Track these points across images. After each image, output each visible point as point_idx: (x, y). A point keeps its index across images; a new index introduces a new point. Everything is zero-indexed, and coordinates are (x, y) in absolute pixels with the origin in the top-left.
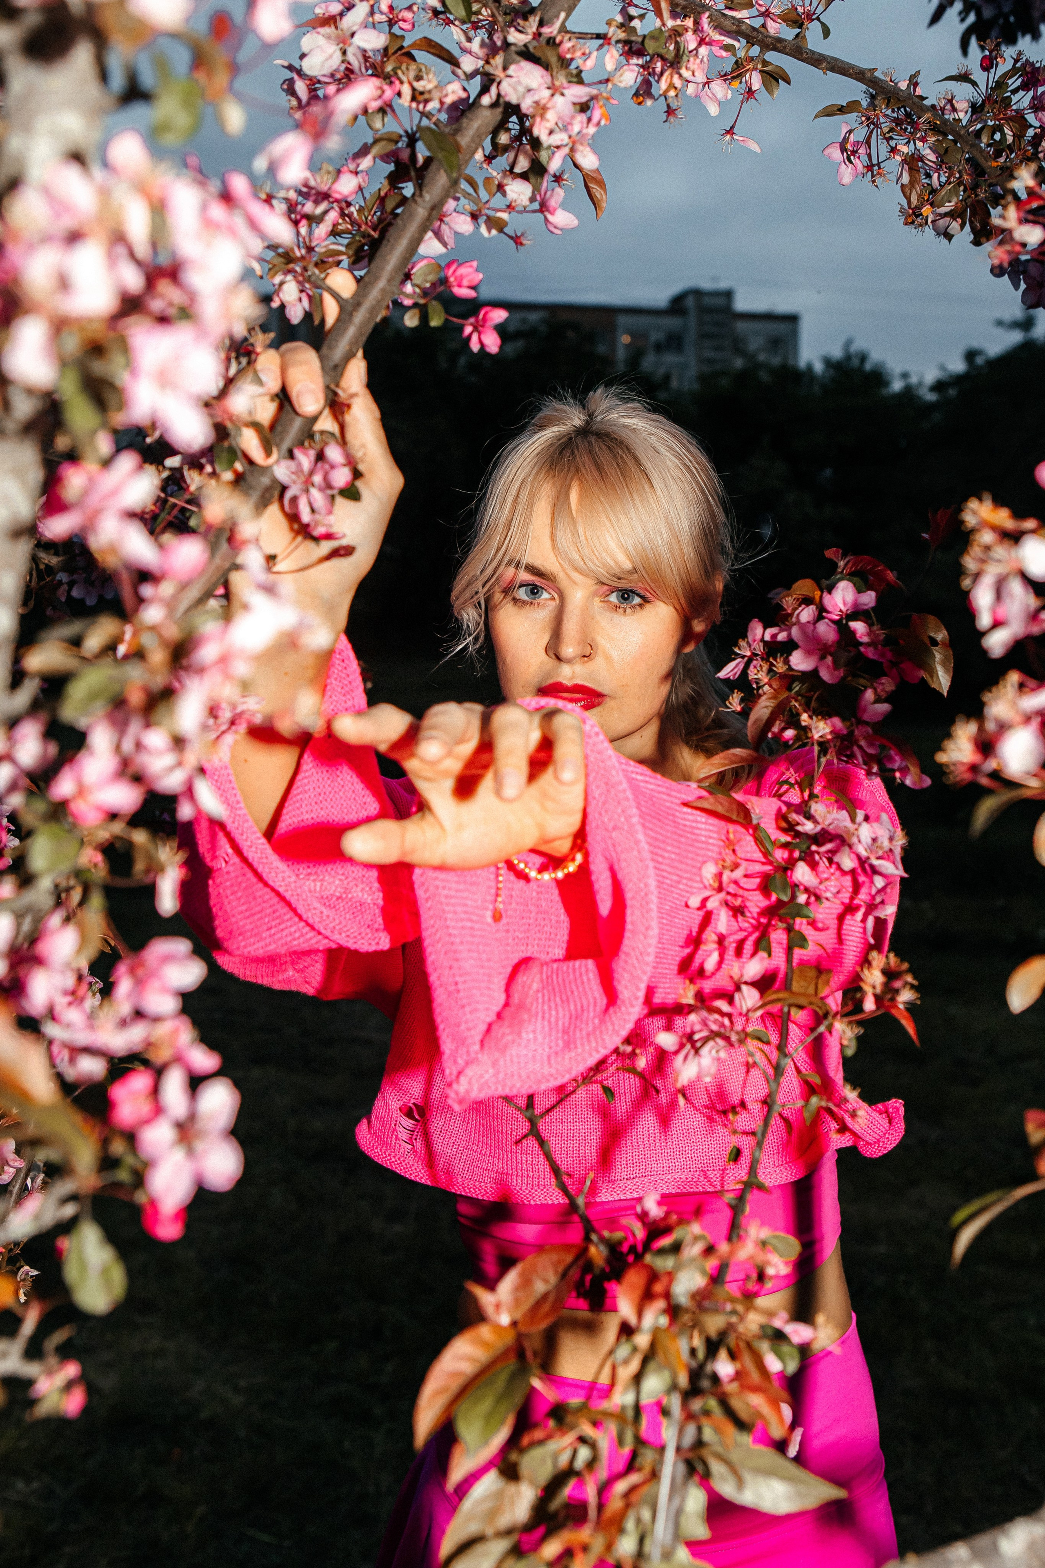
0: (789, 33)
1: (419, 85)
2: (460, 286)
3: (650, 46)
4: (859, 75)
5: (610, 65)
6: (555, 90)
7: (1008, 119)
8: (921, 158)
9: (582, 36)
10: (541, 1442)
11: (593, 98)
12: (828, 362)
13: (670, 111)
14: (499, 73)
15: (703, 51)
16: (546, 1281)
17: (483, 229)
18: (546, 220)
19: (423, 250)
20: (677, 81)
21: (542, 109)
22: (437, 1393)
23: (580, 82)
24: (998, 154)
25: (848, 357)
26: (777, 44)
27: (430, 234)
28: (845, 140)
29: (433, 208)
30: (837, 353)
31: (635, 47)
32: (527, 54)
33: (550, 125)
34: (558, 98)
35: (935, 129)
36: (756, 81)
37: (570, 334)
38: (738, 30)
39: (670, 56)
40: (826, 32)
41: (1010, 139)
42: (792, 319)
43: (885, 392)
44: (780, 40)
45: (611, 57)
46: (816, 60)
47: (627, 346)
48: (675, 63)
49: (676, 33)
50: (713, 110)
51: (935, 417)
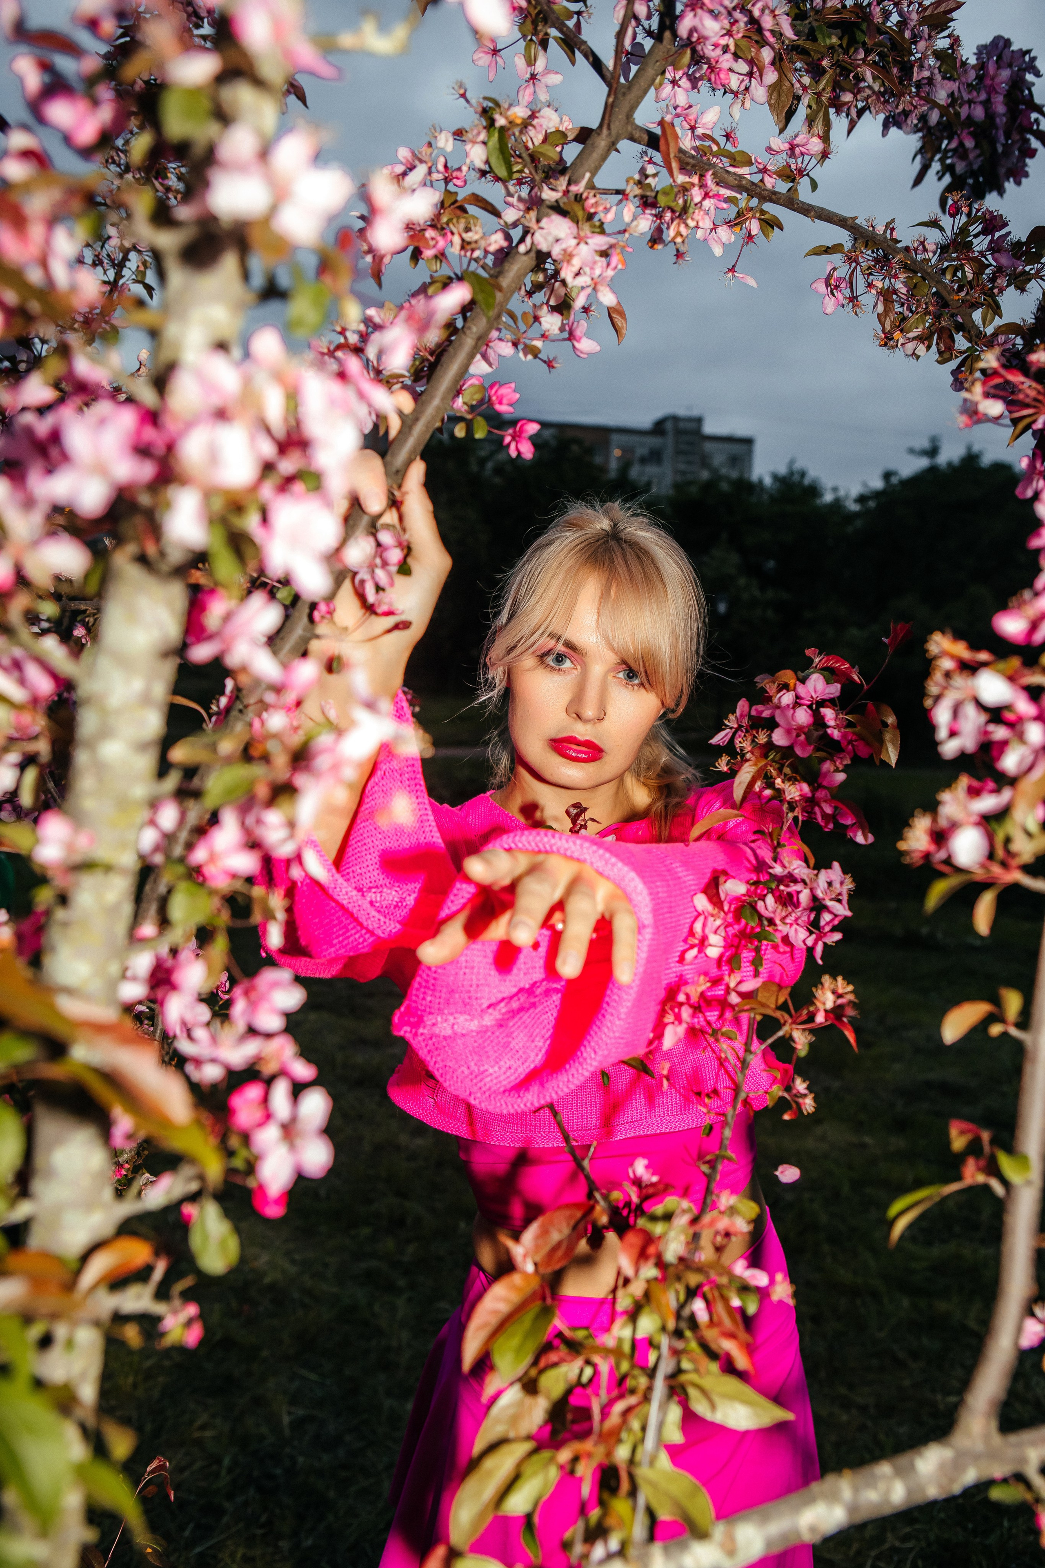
0: (783, 187)
1: (468, 236)
2: (500, 403)
3: (662, 201)
4: (842, 222)
5: (627, 217)
6: (580, 239)
7: (969, 259)
8: (895, 292)
9: (606, 192)
10: (555, 1365)
11: (612, 246)
12: (775, 477)
13: (679, 255)
14: (533, 225)
15: (707, 203)
16: (560, 1231)
17: (521, 355)
18: (574, 347)
19: (472, 370)
20: (683, 229)
21: (568, 256)
22: (480, 1328)
23: (603, 232)
24: (960, 289)
25: (792, 473)
26: (773, 197)
27: (479, 357)
28: (830, 276)
29: (479, 338)
30: (782, 470)
31: (650, 200)
32: (558, 209)
33: (575, 269)
34: (583, 246)
35: (906, 268)
36: (754, 227)
38: (740, 185)
39: (678, 209)
40: (814, 186)
41: (970, 276)
42: (748, 442)
43: (818, 502)
44: (775, 193)
45: (629, 210)
46: (806, 210)
48: (682, 213)
49: (685, 189)
50: (718, 251)
51: (859, 523)
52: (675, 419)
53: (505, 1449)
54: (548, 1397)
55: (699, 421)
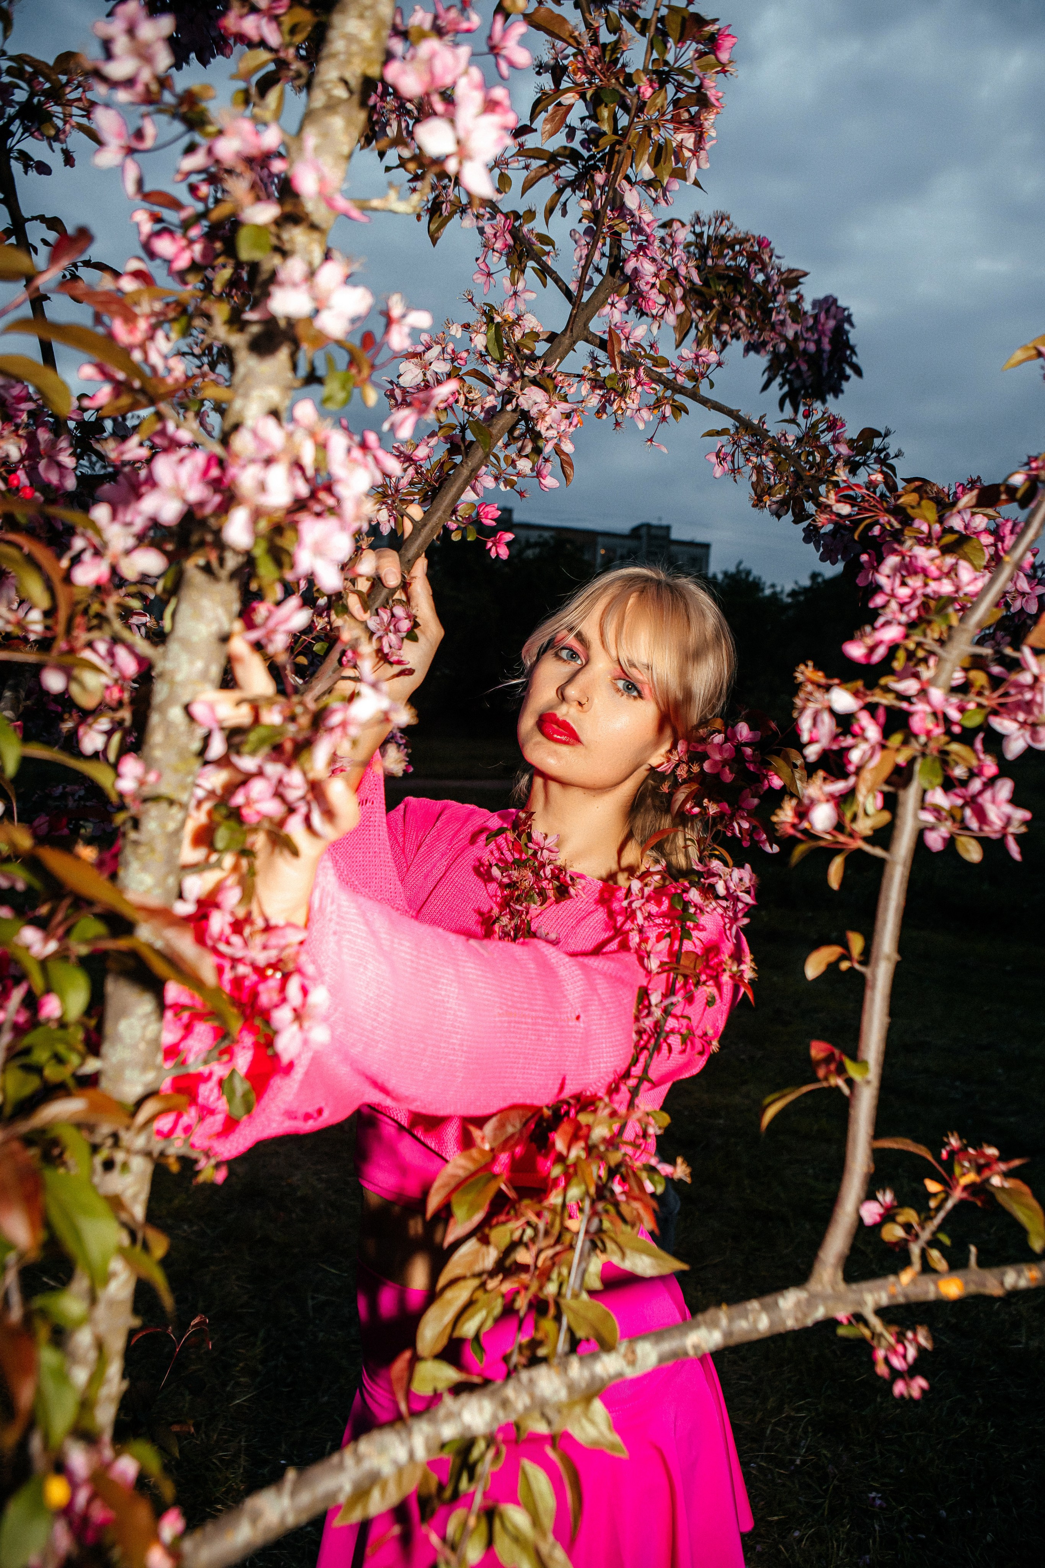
0: (689, 385)
1: (470, 396)
2: (486, 518)
3: (609, 384)
4: (730, 413)
5: (584, 393)
6: (551, 404)
7: (819, 448)
8: (765, 467)
9: (568, 375)
10: (504, 1223)
11: (574, 410)
12: (726, 574)
13: (617, 424)
14: (518, 392)
15: (639, 388)
17: (502, 486)
18: (540, 482)
19: (464, 497)
20: (623, 405)
21: (543, 415)
22: (442, 1186)
23: (566, 401)
24: (812, 468)
25: (739, 572)
26: (681, 390)
27: (469, 488)
28: (720, 451)
29: (473, 470)
30: (732, 569)
31: (598, 384)
32: (534, 382)
33: (547, 425)
34: (552, 409)
35: (773, 449)
36: (668, 410)
37: (568, 546)
38: (659, 379)
39: (620, 390)
40: (712, 385)
42: (706, 546)
43: (760, 595)
44: (684, 388)
45: (585, 388)
46: (704, 402)
47: (603, 556)
48: (623, 393)
49: (625, 377)
50: (641, 426)
51: (791, 613)
52: (649, 526)
53: (462, 1284)
54: (497, 1247)
55: (668, 528)
